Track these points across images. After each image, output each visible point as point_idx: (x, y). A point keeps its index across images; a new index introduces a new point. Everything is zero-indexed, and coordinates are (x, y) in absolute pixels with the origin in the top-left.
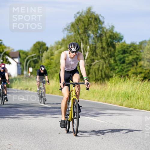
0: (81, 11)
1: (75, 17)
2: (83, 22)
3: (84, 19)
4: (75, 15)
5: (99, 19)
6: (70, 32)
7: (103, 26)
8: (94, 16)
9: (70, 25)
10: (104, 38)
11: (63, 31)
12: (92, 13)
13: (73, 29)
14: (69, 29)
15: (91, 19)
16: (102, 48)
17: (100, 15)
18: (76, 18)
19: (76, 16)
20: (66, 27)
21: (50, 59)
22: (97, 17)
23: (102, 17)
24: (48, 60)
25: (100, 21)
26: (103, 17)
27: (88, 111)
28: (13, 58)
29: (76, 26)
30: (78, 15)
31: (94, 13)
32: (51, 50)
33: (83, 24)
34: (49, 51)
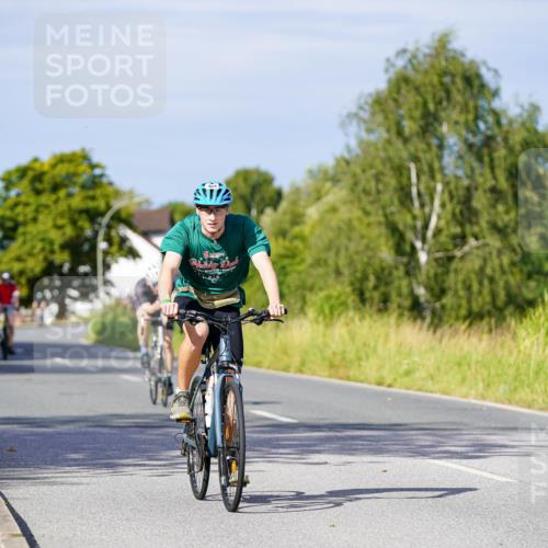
0: (411, 47)
1: (387, 71)
2: (417, 89)
3: (418, 79)
4: (388, 60)
5: (479, 76)
6: (369, 131)
7: (496, 104)
8: (462, 64)
9: (370, 101)
10: (501, 152)
11: (343, 125)
12: (451, 54)
13: (380, 118)
14: (365, 115)
15: (447, 79)
16: (493, 190)
17: (485, 63)
18: (392, 74)
19: (393, 65)
20: (354, 109)
21: (289, 236)
22: (472, 72)
23: (489, 69)
24: (281, 240)
25: (483, 86)
26: (496, 71)
27: (441, 436)
28: (146, 235)
29: (391, 104)
30: (400, 63)
31: (463, 55)
32: (294, 203)
33: (419, 99)
34: (284, 205)
